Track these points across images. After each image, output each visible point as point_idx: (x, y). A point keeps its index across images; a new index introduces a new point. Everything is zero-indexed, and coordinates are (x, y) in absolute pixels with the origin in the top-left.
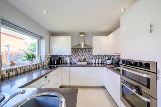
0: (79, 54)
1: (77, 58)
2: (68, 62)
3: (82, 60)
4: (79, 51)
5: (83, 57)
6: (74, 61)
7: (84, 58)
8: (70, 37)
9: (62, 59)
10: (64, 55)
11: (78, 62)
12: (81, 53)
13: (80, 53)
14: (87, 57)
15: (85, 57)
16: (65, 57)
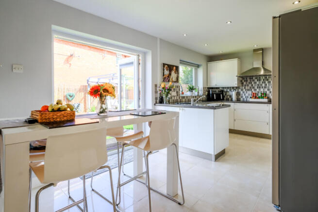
0: (254, 85)
1: (250, 92)
2: (234, 98)
3: (260, 95)
4: (254, 80)
5: (262, 90)
6: (244, 97)
7: (262, 92)
8: (237, 59)
9: (224, 94)
10: (228, 88)
11: (251, 98)
12: (258, 83)
13: (255, 83)
14: (269, 90)
15: (266, 90)
16: (229, 90)
